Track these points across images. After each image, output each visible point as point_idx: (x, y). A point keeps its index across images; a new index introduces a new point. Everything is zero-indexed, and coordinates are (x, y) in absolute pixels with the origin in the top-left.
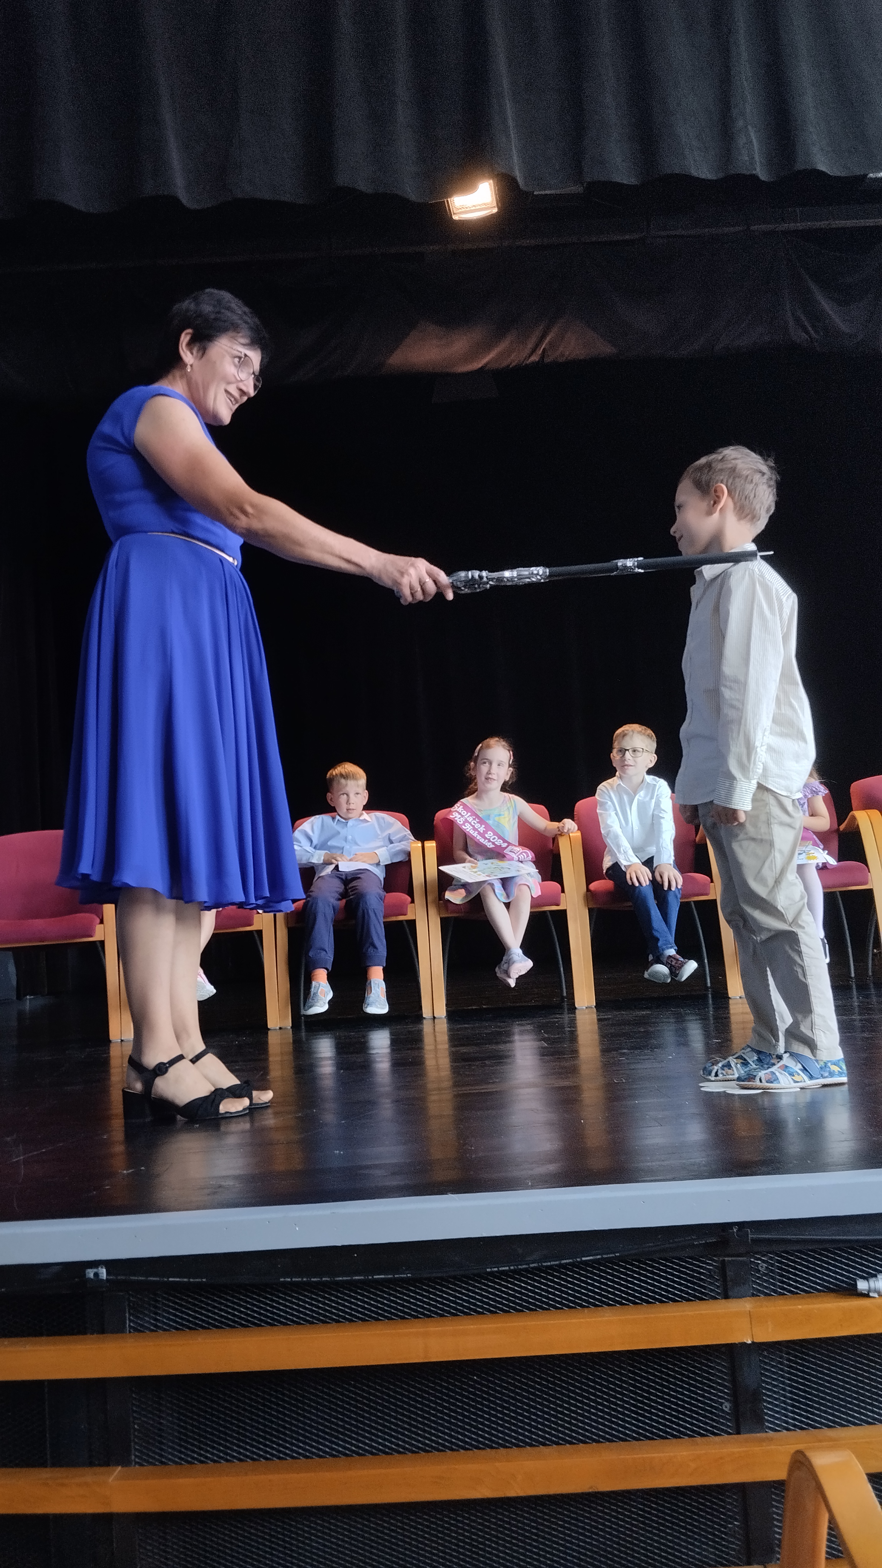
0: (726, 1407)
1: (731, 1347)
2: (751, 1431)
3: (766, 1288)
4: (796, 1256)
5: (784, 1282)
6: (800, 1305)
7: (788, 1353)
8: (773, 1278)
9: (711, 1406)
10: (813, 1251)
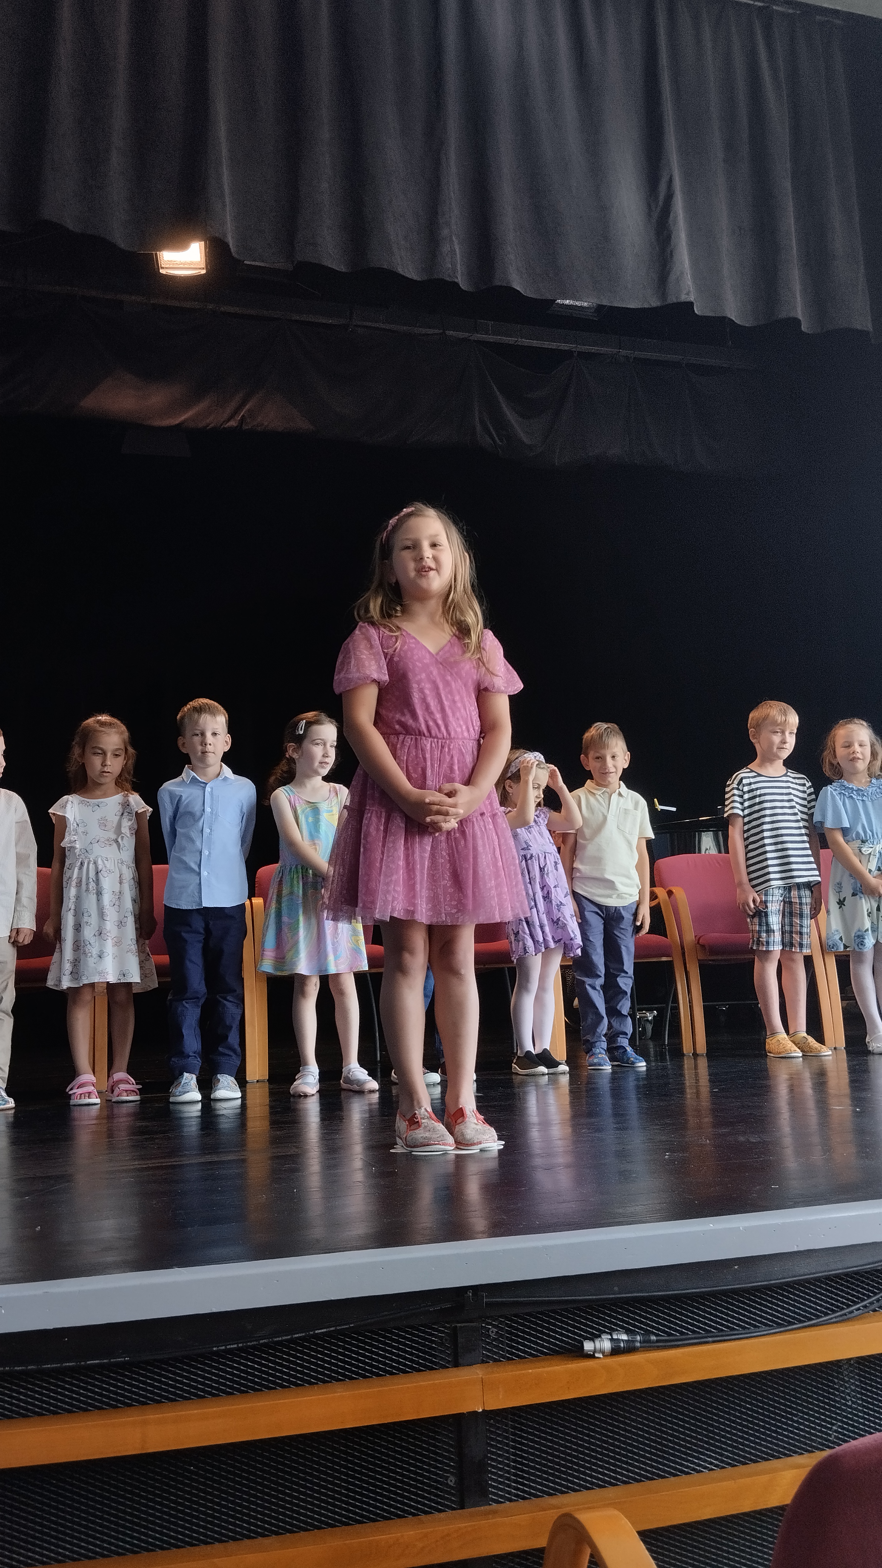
0: (451, 1481)
1: (458, 1418)
2: (476, 1504)
3: (495, 1353)
4: (525, 1319)
5: (513, 1347)
6: (531, 1369)
7: (514, 1421)
8: (502, 1343)
9: (436, 1481)
10: (541, 1313)
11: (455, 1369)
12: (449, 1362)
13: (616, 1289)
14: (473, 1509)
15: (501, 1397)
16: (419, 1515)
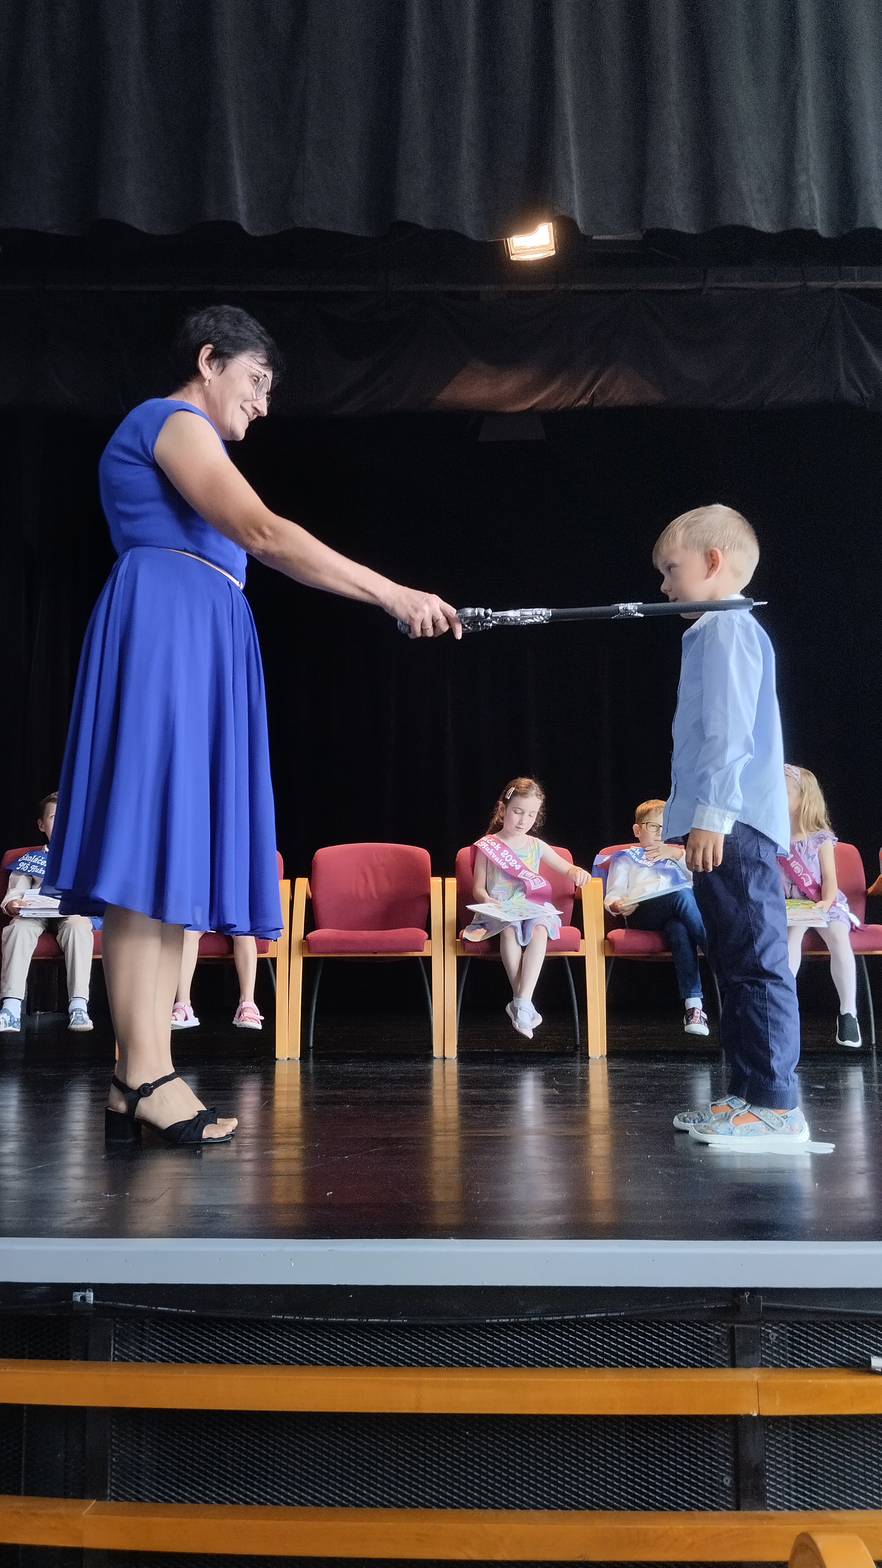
0: (727, 1481)
1: (735, 1419)
2: (751, 1508)
3: (776, 1358)
4: (808, 1327)
5: (793, 1354)
6: (812, 1380)
7: (794, 1429)
8: (784, 1349)
9: (711, 1479)
10: (827, 1323)
11: (730, 1369)
12: (725, 1361)
14: (748, 1512)
15: (777, 1403)
16: (691, 1510)
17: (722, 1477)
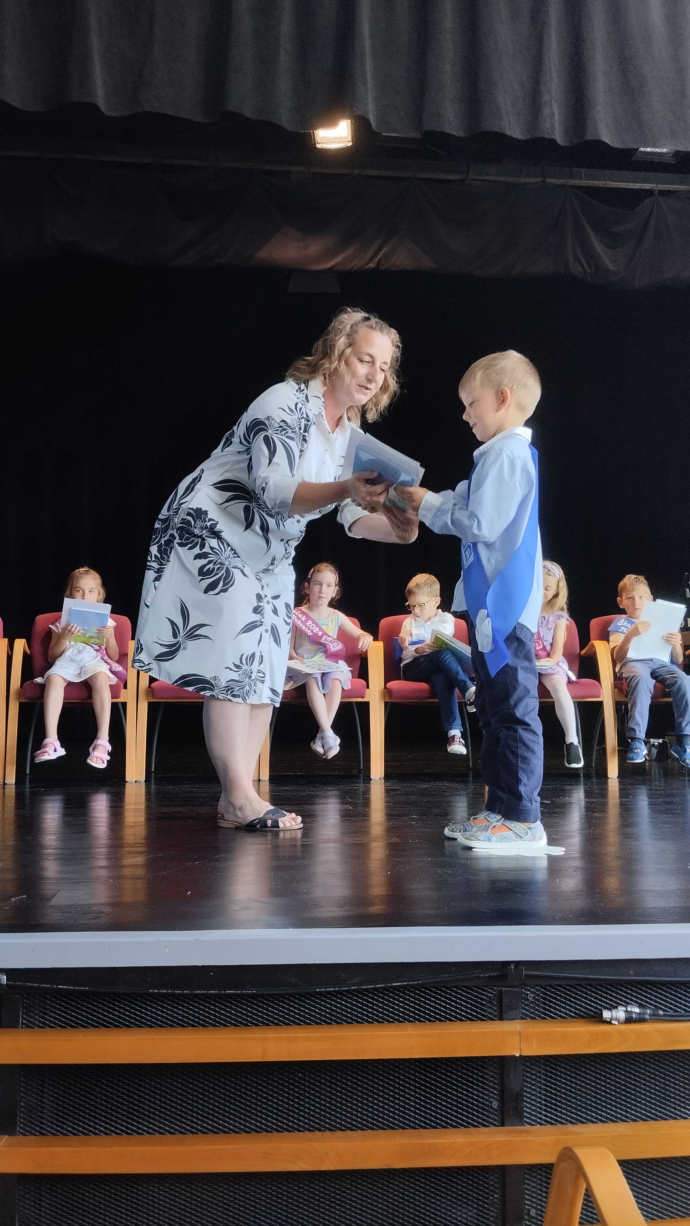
0: (495, 1105)
1: (501, 1059)
2: (513, 1124)
3: (532, 1013)
4: (556, 989)
5: (545, 1009)
6: (559, 1028)
7: (545, 1065)
8: (538, 1006)
9: (483, 1104)
10: (570, 986)
11: (500, 1022)
12: (495, 1016)
13: (632, 972)
14: (511, 1128)
15: (534, 1046)
16: (469, 1127)
17: (491, 1102)
